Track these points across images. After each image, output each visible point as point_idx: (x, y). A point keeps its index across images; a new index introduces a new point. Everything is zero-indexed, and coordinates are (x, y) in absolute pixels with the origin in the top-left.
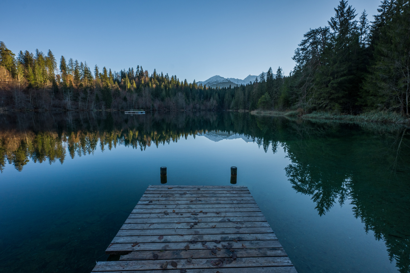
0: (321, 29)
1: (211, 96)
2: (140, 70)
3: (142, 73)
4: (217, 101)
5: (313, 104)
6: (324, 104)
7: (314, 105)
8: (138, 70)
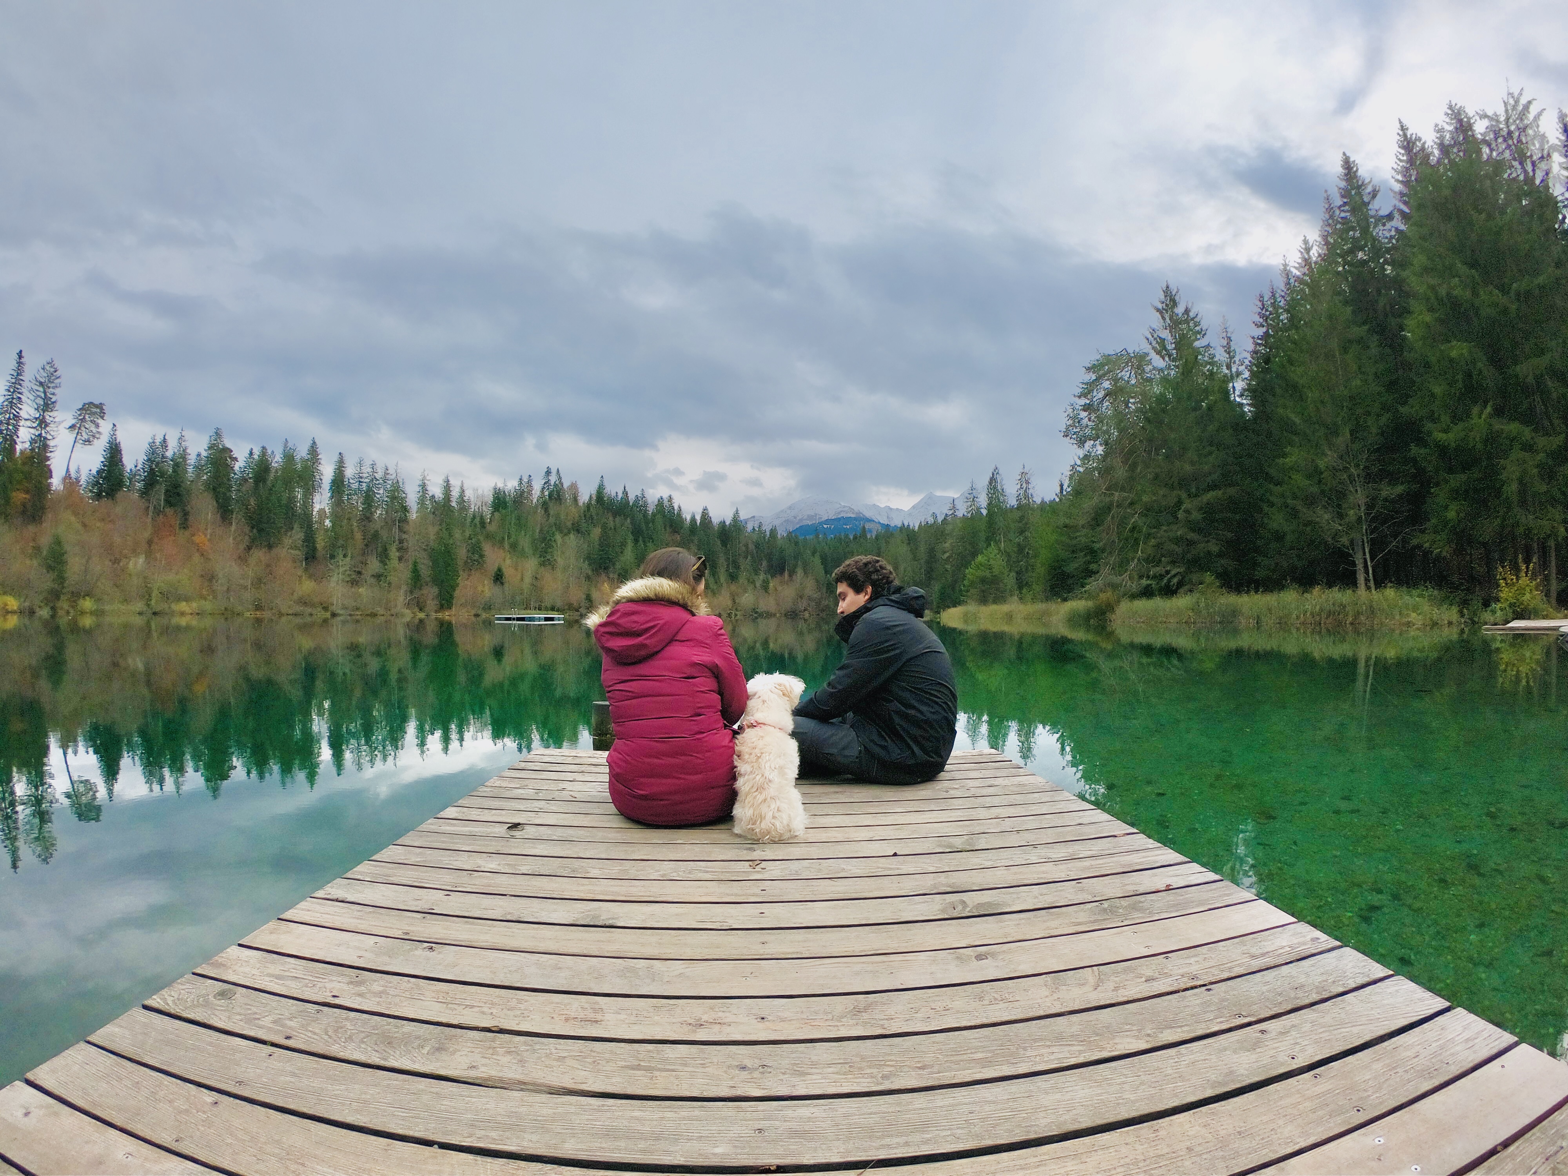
0: (1128, 354)
1: (795, 566)
2: (552, 483)
3: (558, 492)
4: (817, 581)
5: (1141, 577)
6: (1175, 576)
7: (1145, 582)
8: (545, 483)
